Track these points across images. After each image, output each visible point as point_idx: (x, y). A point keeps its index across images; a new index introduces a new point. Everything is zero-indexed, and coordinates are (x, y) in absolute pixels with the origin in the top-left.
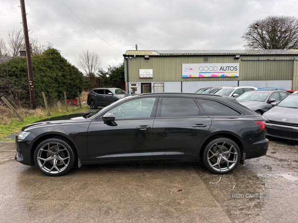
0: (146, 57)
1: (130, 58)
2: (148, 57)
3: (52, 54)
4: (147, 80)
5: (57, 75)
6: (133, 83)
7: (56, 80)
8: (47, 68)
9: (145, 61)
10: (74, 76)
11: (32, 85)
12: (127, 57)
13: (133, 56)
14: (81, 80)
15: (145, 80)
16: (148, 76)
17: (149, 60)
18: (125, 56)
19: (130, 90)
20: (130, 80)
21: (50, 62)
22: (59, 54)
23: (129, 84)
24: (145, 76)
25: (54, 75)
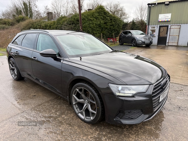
0: (166, 3)
1: (153, 5)
2: (168, 3)
3: (99, 9)
4: (165, 23)
5: (101, 23)
6: (153, 26)
7: (100, 26)
8: (94, 19)
9: (165, 6)
10: (114, 23)
11: (81, 29)
12: (150, 6)
13: (155, 4)
14: (119, 26)
15: (163, 23)
16: (166, 20)
17: (169, 6)
18: (149, 4)
19: (150, 31)
20: (150, 23)
21: (97, 14)
22: (104, 8)
23: (149, 26)
24: (163, 20)
25: (99, 23)
